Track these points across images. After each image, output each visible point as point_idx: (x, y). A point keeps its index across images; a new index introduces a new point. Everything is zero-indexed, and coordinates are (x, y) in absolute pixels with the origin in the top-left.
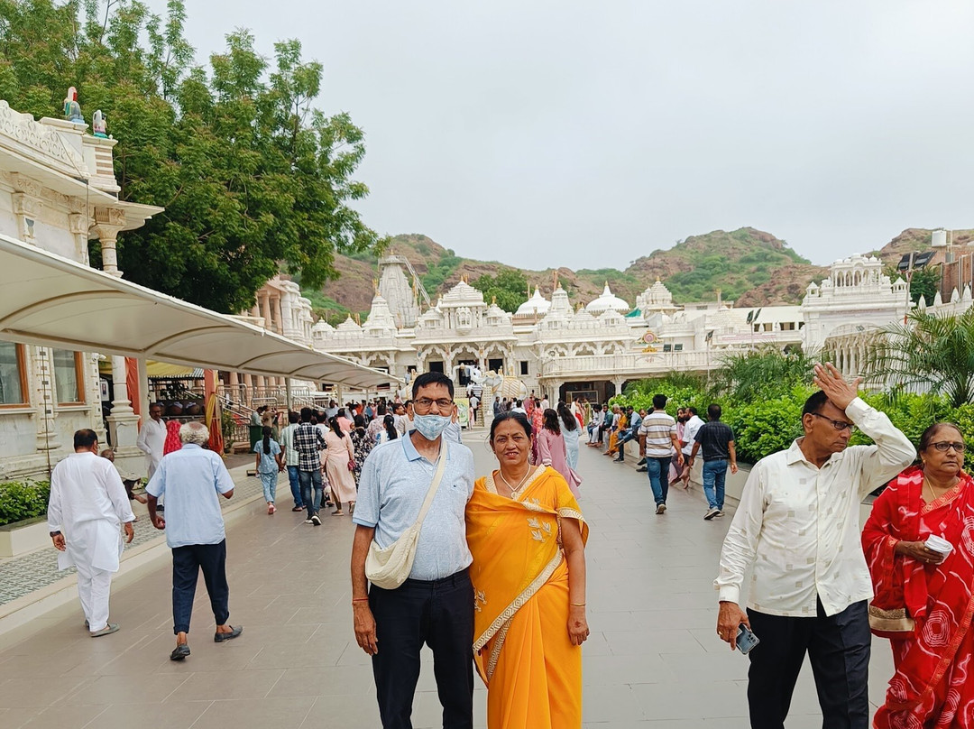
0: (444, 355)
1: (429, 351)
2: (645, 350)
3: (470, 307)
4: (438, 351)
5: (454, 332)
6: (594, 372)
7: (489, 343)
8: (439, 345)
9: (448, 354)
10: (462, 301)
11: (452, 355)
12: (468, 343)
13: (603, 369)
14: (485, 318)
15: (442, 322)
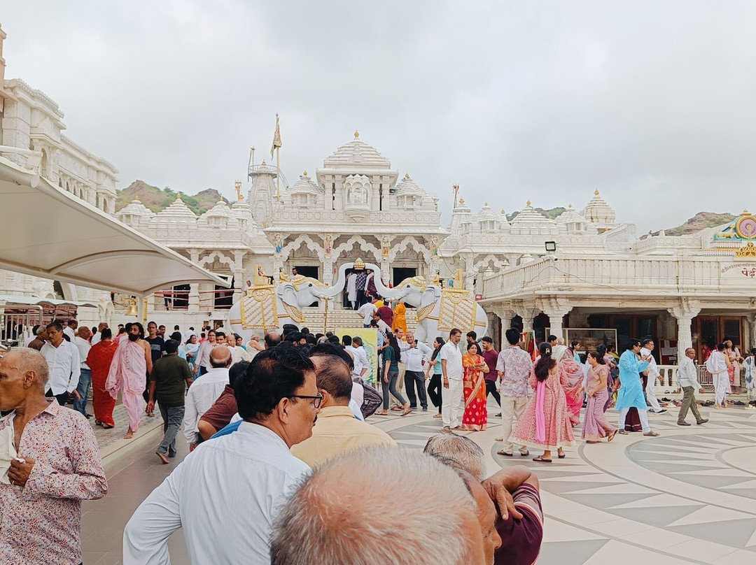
0: (321, 253)
1: (295, 245)
2: (742, 252)
3: (370, 176)
4: (312, 245)
5: (341, 216)
6: (636, 289)
7: (399, 239)
8: (314, 237)
9: (328, 251)
10: (357, 164)
11: (336, 254)
12: (364, 237)
13: (655, 284)
14: (393, 197)
15: (320, 197)
